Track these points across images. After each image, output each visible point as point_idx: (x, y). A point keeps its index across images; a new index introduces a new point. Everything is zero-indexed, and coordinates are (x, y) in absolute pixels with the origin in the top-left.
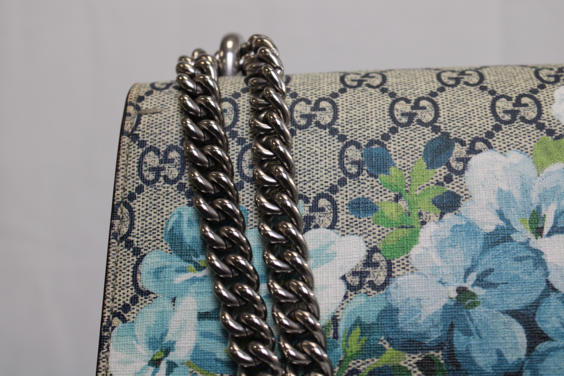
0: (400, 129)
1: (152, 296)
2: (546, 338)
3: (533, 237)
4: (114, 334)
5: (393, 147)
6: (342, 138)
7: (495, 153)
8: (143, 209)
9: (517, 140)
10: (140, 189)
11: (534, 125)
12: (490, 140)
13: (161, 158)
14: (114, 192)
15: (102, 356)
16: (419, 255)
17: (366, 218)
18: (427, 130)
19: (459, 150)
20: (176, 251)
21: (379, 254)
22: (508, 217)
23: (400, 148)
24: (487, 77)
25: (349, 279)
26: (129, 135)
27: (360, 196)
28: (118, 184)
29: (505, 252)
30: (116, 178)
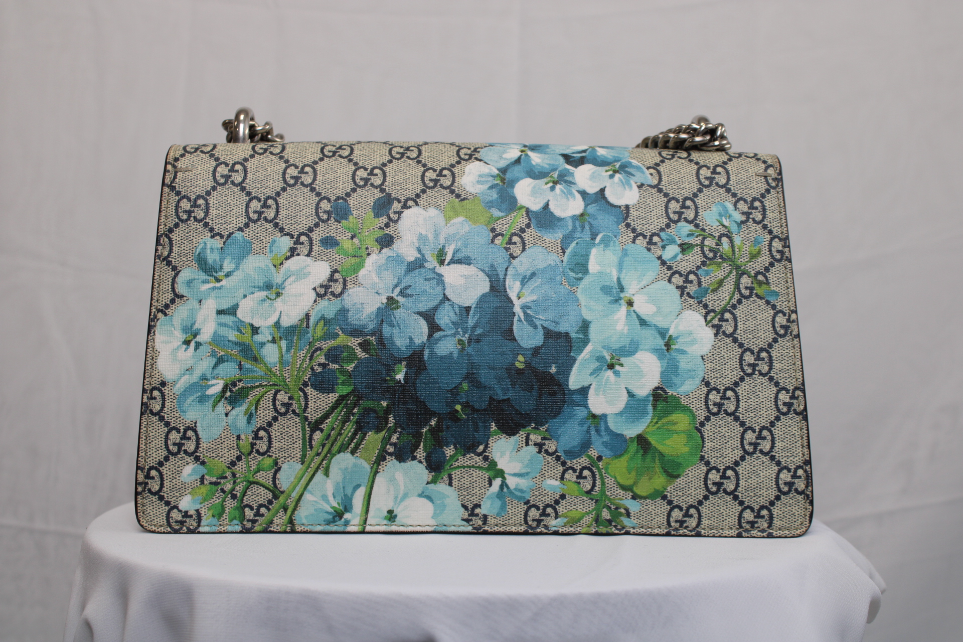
0: (358, 189)
1: (185, 298)
2: (440, 329)
3: (438, 265)
4: (158, 323)
5: (352, 202)
6: (318, 194)
7: (420, 209)
8: (179, 239)
9: (436, 200)
10: (177, 225)
11: (448, 190)
12: (418, 200)
13: (192, 204)
14: (158, 227)
15: (150, 338)
16: (364, 275)
17: (331, 250)
18: (376, 191)
19: (396, 206)
20: (202, 269)
21: (338, 274)
22: (424, 252)
23: (357, 203)
24: (423, 153)
25: (318, 290)
26: (168, 186)
27: (328, 235)
28: (161, 221)
29: (420, 275)
30: (159, 217)
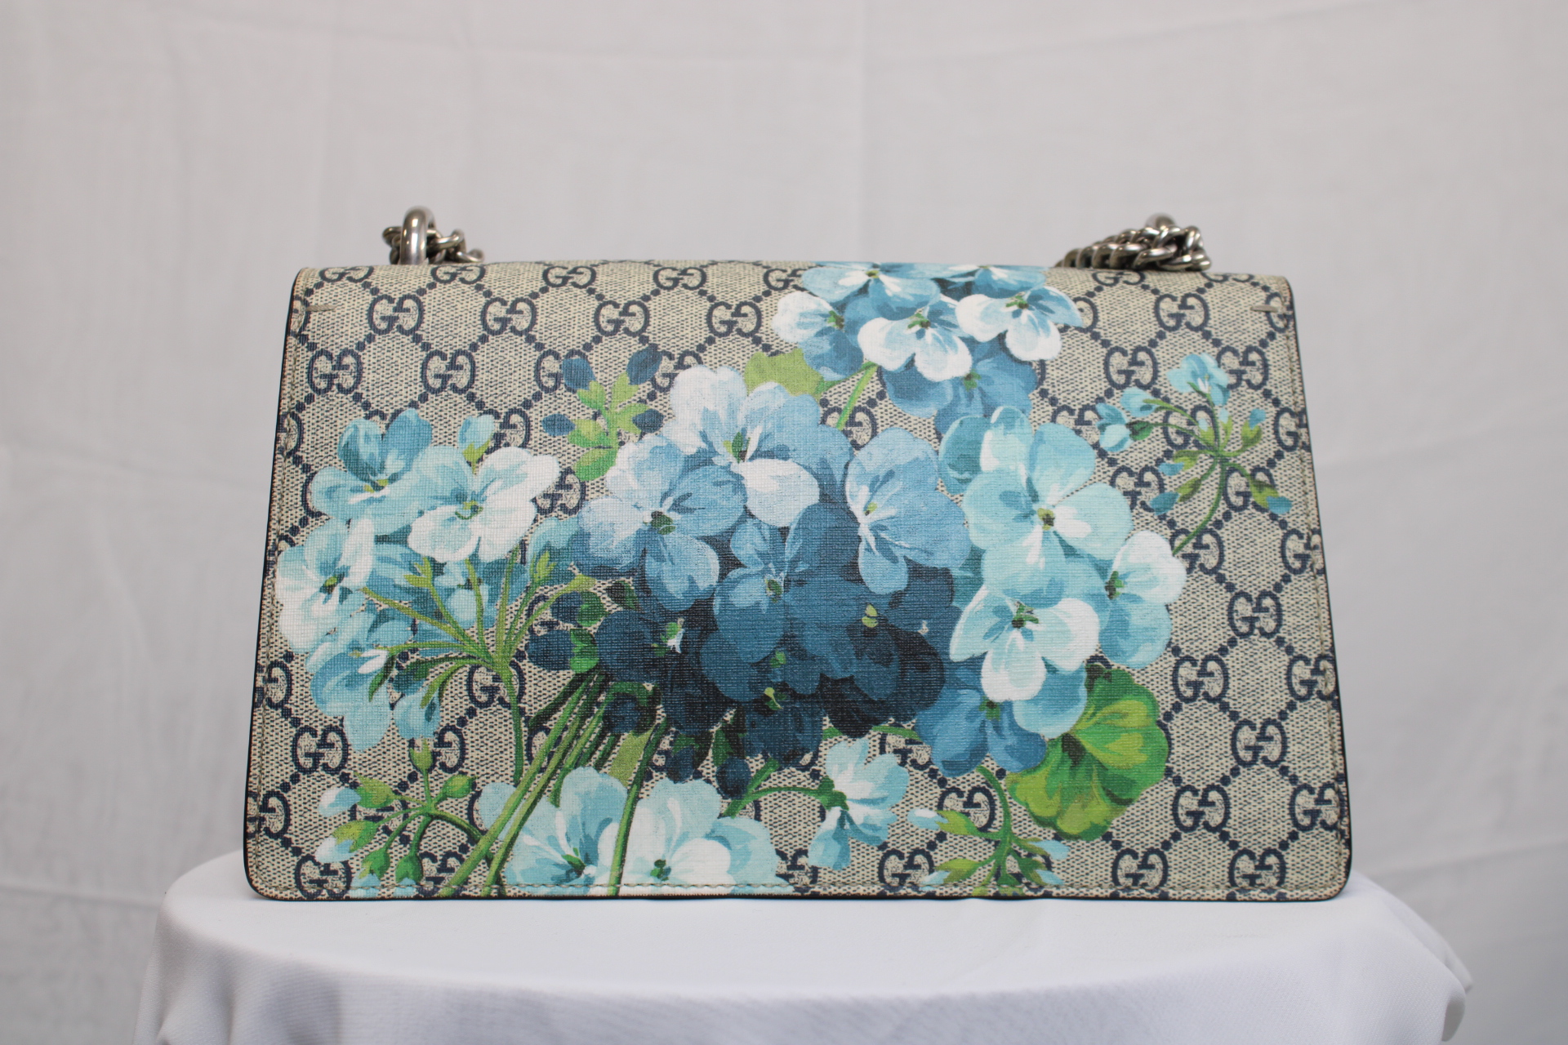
0: (604, 338)
1: (324, 517)
2: (739, 565)
3: (734, 461)
4: (281, 558)
5: (595, 358)
6: (539, 347)
7: (704, 369)
8: (314, 421)
9: (730, 355)
10: (310, 399)
11: (750, 339)
12: (701, 355)
13: (334, 363)
14: (280, 401)
15: (268, 582)
16: (615, 478)
17: (561, 437)
18: (634, 341)
19: (666, 365)
20: (351, 469)
21: (572, 476)
22: (711, 439)
23: (602, 360)
24: (710, 278)
25: (540, 502)
26: (296, 336)
27: (556, 412)
28: (284, 392)
29: (705, 476)
30: (281, 385)
